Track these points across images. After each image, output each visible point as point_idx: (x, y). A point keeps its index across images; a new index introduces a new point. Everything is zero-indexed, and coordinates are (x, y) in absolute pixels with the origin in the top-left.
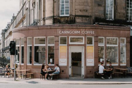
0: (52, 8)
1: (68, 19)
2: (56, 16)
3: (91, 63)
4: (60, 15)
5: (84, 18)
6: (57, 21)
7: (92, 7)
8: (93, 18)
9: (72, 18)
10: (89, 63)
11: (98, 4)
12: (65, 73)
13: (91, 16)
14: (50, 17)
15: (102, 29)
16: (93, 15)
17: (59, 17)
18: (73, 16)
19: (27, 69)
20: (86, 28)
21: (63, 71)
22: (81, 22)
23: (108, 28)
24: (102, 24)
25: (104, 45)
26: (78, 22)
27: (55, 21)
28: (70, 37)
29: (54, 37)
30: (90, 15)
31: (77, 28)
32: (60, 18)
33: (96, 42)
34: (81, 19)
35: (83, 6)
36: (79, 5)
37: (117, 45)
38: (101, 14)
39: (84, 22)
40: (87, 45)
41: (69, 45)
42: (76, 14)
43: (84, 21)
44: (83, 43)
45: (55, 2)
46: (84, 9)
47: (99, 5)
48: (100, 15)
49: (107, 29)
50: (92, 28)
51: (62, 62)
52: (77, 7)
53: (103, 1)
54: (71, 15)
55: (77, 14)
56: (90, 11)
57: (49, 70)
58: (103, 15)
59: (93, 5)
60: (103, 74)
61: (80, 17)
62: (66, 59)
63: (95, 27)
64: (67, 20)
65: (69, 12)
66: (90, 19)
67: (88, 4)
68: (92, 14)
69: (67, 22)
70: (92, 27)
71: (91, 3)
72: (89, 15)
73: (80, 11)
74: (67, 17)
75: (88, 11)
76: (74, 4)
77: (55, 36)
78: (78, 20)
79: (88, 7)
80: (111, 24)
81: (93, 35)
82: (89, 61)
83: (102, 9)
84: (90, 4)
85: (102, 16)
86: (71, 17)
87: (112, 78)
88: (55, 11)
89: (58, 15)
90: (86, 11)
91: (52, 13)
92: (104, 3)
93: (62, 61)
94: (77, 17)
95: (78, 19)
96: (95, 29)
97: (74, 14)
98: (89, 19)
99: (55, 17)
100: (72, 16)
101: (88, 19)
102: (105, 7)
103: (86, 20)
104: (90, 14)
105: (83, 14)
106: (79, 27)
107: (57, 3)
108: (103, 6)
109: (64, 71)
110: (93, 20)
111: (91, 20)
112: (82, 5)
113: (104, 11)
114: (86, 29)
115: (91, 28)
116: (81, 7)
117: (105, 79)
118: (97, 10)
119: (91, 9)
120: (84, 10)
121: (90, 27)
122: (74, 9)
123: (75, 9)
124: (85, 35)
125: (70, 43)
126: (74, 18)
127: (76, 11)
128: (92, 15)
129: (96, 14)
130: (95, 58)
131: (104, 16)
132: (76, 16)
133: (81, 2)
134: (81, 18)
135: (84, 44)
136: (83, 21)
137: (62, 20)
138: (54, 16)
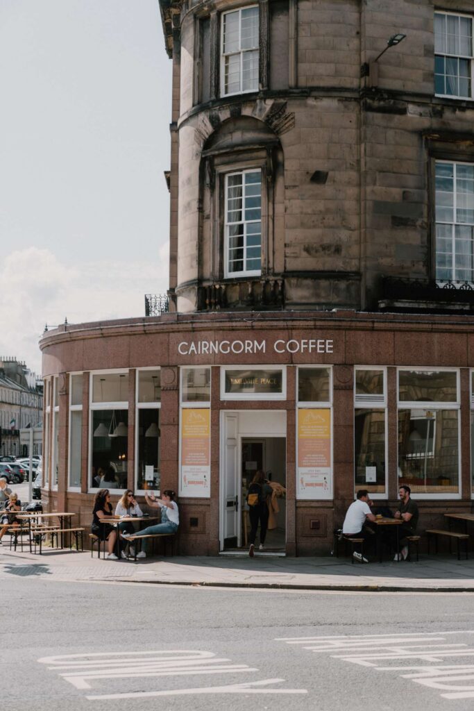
0: (195, 243)
1: (256, 287)
2: (208, 280)
3: (321, 485)
4: (229, 275)
5: (324, 283)
6: (213, 300)
7: (363, 230)
8: (368, 280)
9: (272, 283)
10: (307, 485)
11: (394, 218)
12: (203, 532)
13: (358, 274)
14: (189, 284)
15: (373, 329)
16: (366, 267)
17: (221, 279)
18: (275, 274)
19: (66, 511)
20: (293, 328)
21: (194, 522)
22: (313, 300)
23: (404, 325)
24: (407, 305)
25: (383, 405)
26: (295, 300)
27: (207, 302)
28: (224, 369)
29: (158, 368)
30: (354, 269)
31: (252, 328)
32: (223, 287)
33: (343, 388)
34: (308, 287)
35: (318, 231)
36: (303, 225)
37: (455, 405)
38: (408, 264)
39: (323, 301)
40: (299, 404)
41: (218, 406)
42: (289, 267)
43: (323, 294)
44: (282, 396)
45: (208, 217)
46: (326, 241)
47: (400, 222)
48: (403, 268)
49: (400, 331)
50: (322, 328)
51: (189, 483)
52: (291, 235)
53: (422, 203)
54: (267, 271)
55: (293, 265)
56: (355, 250)
57: (135, 516)
58: (421, 267)
59: (368, 225)
60: (361, 540)
61: (306, 278)
62: (207, 469)
63: (337, 323)
64: (252, 295)
65: (262, 258)
66: (353, 288)
67: (344, 219)
68: (363, 263)
69: (252, 303)
70: (318, 323)
71: (359, 214)
72: (348, 269)
73: (304, 254)
74: (253, 280)
75: (343, 253)
76: (279, 222)
77: (162, 366)
78: (297, 293)
79: (344, 235)
80: (457, 307)
81: (324, 358)
82: (307, 479)
83: (414, 237)
84: (354, 221)
85: (417, 272)
86: (267, 282)
87: (409, 559)
88: (208, 256)
89: (217, 274)
90: (333, 249)
91: (195, 264)
92: (425, 210)
93: (190, 477)
94: (294, 281)
95: (297, 286)
96: (339, 328)
97: (279, 268)
98: (348, 287)
99: (206, 284)
100: (271, 278)
101: (343, 285)
102: (430, 228)
103: (336, 290)
104: (355, 262)
105: (319, 267)
106: (260, 324)
107: (215, 221)
108: (419, 223)
109: (200, 522)
110: (368, 291)
111: (358, 290)
112: (315, 227)
113: (425, 250)
114: (294, 332)
115: (315, 328)
116: (311, 235)
117: (371, 561)
118: (387, 246)
119: (359, 242)
120: (325, 248)
121: (312, 323)
122: (279, 245)
123: (285, 245)
124: (290, 360)
125: (225, 396)
126: (280, 283)
127: (288, 250)
128: (362, 270)
129: (386, 261)
130: (336, 462)
131: (424, 270)
132: (287, 274)
133: (309, 211)
134: (308, 282)
135: (288, 401)
136: (318, 295)
137: (234, 295)
138: (200, 280)
